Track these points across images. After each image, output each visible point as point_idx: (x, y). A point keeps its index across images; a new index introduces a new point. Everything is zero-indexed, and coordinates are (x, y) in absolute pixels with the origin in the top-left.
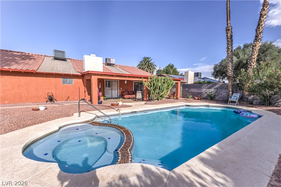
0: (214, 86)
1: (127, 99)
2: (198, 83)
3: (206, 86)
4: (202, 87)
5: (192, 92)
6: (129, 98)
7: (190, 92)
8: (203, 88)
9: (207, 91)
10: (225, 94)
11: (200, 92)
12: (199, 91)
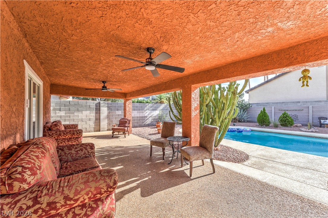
4: (146, 108)
11: (143, 116)
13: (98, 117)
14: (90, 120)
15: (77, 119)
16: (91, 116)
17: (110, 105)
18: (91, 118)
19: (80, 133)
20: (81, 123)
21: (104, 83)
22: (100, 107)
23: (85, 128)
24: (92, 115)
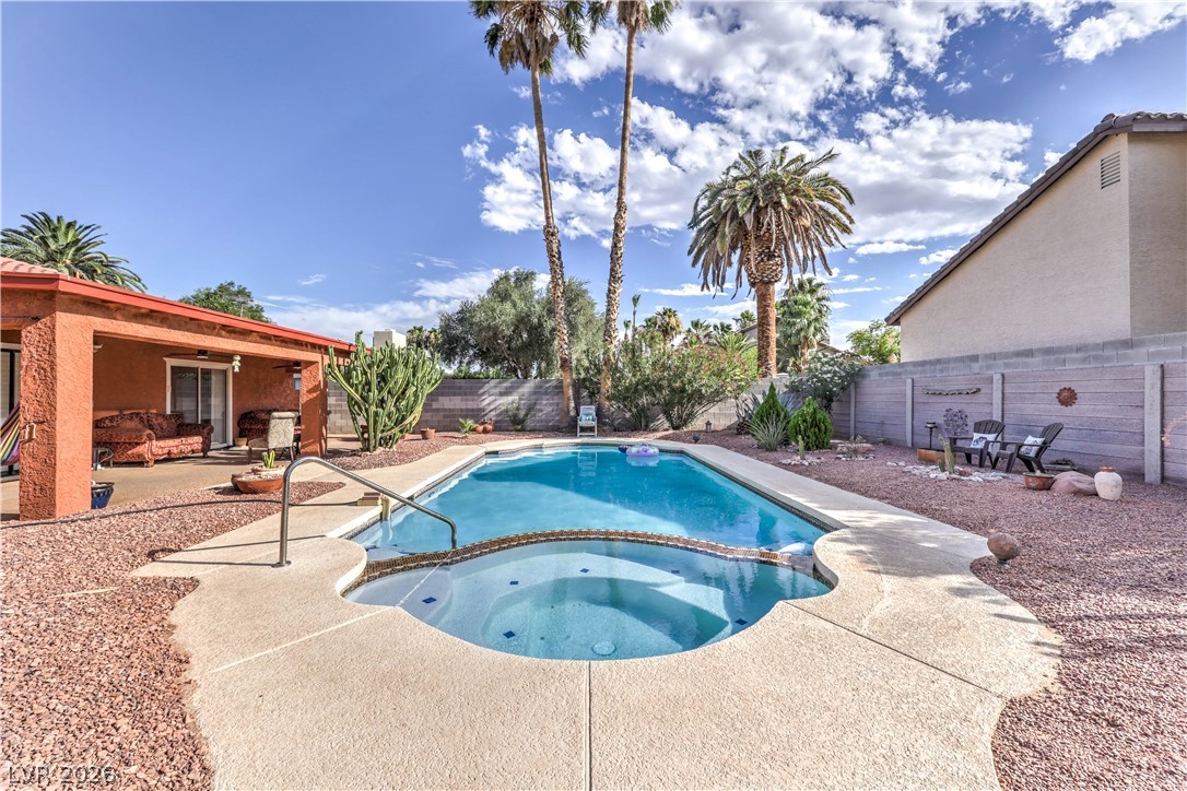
0: (518, 387)
1: (157, 462)
2: (464, 378)
3: (495, 387)
4: (482, 391)
5: (445, 410)
6: (169, 459)
7: (438, 410)
8: (483, 394)
9: (498, 403)
10: (551, 409)
11: (475, 407)
12: (471, 405)
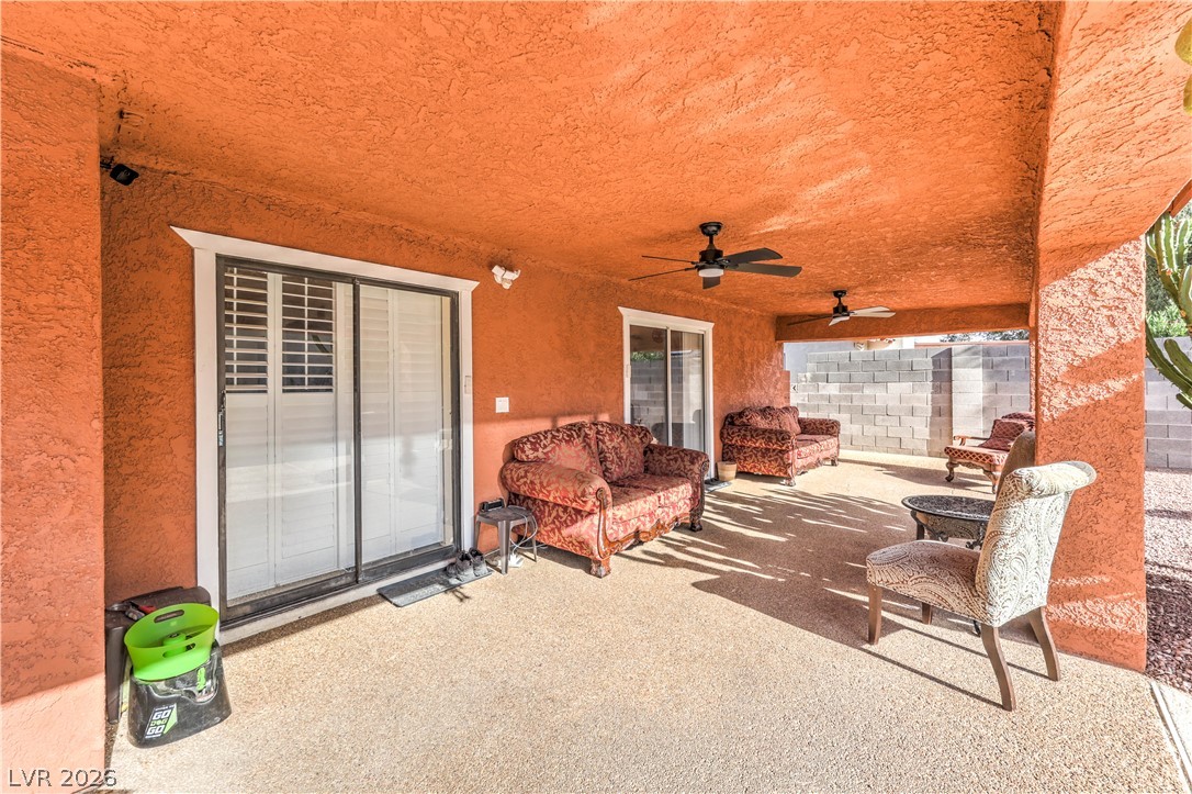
13: (944, 405)
14: (912, 412)
15: (872, 407)
16: (918, 399)
17: (1001, 358)
18: (915, 405)
19: (783, 439)
20: (883, 420)
21: (839, 297)
22: (950, 367)
23: (898, 440)
24: (923, 395)
